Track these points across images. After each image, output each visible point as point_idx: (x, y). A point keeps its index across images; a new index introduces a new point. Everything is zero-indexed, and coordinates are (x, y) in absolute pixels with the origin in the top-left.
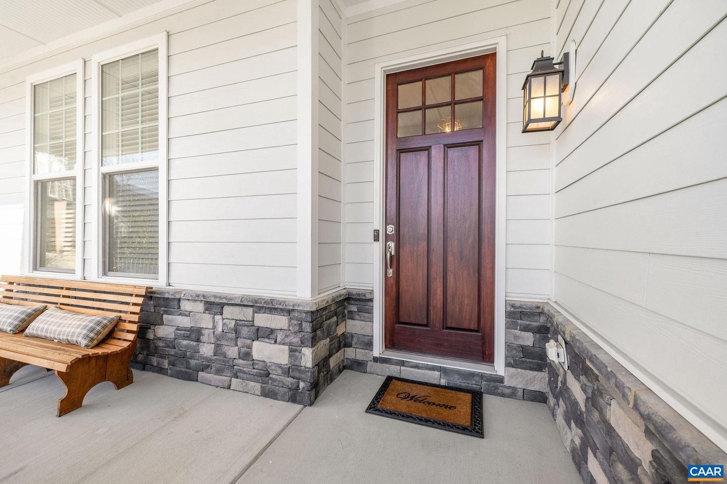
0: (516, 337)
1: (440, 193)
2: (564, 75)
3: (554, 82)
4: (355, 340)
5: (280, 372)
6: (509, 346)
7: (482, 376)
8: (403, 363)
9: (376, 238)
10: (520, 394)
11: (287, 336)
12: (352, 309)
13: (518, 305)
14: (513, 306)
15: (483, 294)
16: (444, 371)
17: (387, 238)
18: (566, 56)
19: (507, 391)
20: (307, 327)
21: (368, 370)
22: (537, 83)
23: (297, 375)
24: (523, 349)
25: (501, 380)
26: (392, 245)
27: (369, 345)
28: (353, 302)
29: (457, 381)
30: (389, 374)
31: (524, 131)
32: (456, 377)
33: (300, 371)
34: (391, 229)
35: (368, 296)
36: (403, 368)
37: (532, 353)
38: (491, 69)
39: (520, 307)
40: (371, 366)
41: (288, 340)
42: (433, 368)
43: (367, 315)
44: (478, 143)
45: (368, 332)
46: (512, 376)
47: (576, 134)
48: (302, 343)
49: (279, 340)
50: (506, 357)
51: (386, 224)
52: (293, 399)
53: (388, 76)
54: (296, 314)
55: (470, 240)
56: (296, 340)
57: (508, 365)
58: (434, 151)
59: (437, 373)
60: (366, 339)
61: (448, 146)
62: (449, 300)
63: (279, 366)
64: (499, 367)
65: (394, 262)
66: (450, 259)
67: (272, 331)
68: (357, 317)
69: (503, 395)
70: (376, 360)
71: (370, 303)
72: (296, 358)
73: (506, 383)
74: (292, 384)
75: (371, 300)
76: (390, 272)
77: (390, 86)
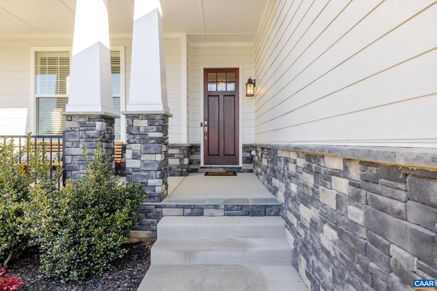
0: (245, 154)
1: (222, 111)
2: (254, 84)
3: (252, 85)
4: (194, 162)
5: (176, 167)
6: (243, 157)
7: (236, 168)
8: (211, 168)
9: (201, 126)
10: (246, 171)
11: (179, 155)
12: (193, 151)
13: (245, 144)
14: (244, 145)
15: (236, 143)
16: (224, 168)
17: (205, 126)
18: (255, 79)
19: (243, 171)
20: (186, 152)
21: (199, 171)
22: (248, 85)
23: (183, 167)
24: (247, 158)
25: (241, 168)
26: (206, 128)
27: (199, 163)
28: (193, 148)
29: (228, 170)
30: (206, 172)
31: (246, 96)
32: (228, 169)
33: (184, 166)
34: (206, 123)
35: (199, 145)
36: (211, 169)
37: (249, 159)
38: (238, 73)
39: (246, 145)
40: (200, 170)
41: (179, 156)
42: (221, 168)
43: (198, 152)
44: (234, 96)
45: (199, 158)
46: (244, 166)
47: (258, 98)
48: (184, 157)
49: (175, 157)
50: (242, 161)
51: (204, 121)
52: (181, 175)
53: (204, 69)
54: (182, 148)
55: (232, 126)
56: (182, 156)
57: (243, 163)
58: (220, 97)
59: (222, 169)
60: (198, 161)
61: (225, 96)
62: (225, 146)
63: (176, 165)
64: (241, 164)
65: (207, 134)
66: (226, 132)
67: (173, 154)
68: (195, 154)
69: (242, 172)
70: (201, 168)
71: (199, 148)
72: (182, 162)
73: (242, 168)
74: (181, 170)
75: (200, 147)
76: (206, 137)
77: (205, 73)
